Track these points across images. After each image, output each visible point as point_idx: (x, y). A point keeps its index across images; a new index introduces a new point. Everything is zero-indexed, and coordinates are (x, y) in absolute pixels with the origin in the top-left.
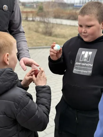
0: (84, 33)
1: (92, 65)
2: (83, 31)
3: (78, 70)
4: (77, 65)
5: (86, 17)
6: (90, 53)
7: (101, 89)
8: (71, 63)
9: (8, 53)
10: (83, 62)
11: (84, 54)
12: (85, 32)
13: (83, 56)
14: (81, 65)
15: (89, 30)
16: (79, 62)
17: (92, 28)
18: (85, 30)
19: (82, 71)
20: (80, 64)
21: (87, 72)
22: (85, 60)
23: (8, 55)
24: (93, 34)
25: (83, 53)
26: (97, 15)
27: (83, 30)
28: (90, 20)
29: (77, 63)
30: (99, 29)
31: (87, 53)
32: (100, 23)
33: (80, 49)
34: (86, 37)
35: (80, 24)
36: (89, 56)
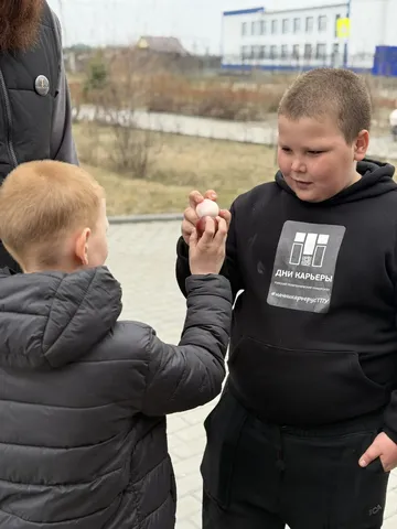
0: (299, 172)
1: (330, 280)
2: (295, 165)
3: (284, 296)
4: (279, 279)
5: (305, 122)
6: (324, 239)
7: (360, 354)
8: (261, 272)
9: (88, 229)
10: (301, 269)
11: (304, 243)
12: (302, 169)
13: (299, 248)
14: (294, 280)
15: (315, 165)
16: (285, 267)
17: (323, 157)
18: (301, 165)
19: (298, 298)
20: (289, 274)
21: (313, 301)
22: (306, 263)
23: (88, 234)
24: (326, 177)
25: (300, 237)
26: (340, 117)
27: (295, 162)
28: (317, 132)
29: (279, 273)
30: (345, 161)
31: (312, 237)
32: (348, 142)
33: (288, 224)
34: (305, 185)
35: (284, 143)
36: (319, 249)
